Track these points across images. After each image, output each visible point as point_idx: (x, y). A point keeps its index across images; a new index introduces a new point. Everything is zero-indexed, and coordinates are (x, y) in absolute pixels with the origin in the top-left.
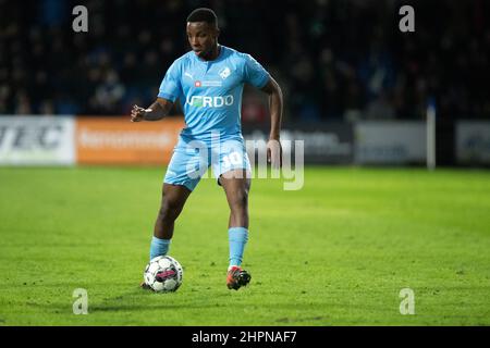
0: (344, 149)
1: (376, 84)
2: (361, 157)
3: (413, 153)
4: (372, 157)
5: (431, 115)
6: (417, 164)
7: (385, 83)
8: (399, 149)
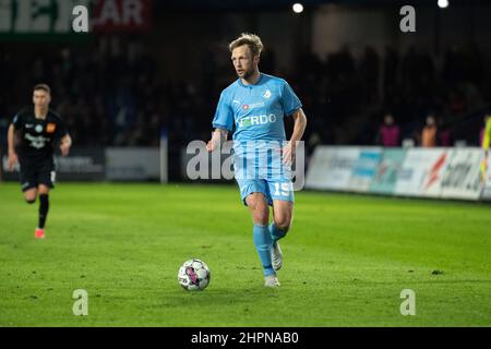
0: (98, 168)
1: (121, 119)
2: (110, 175)
3: (150, 172)
4: (118, 174)
5: (164, 143)
6: (153, 180)
7: (127, 118)
8: (140, 169)
